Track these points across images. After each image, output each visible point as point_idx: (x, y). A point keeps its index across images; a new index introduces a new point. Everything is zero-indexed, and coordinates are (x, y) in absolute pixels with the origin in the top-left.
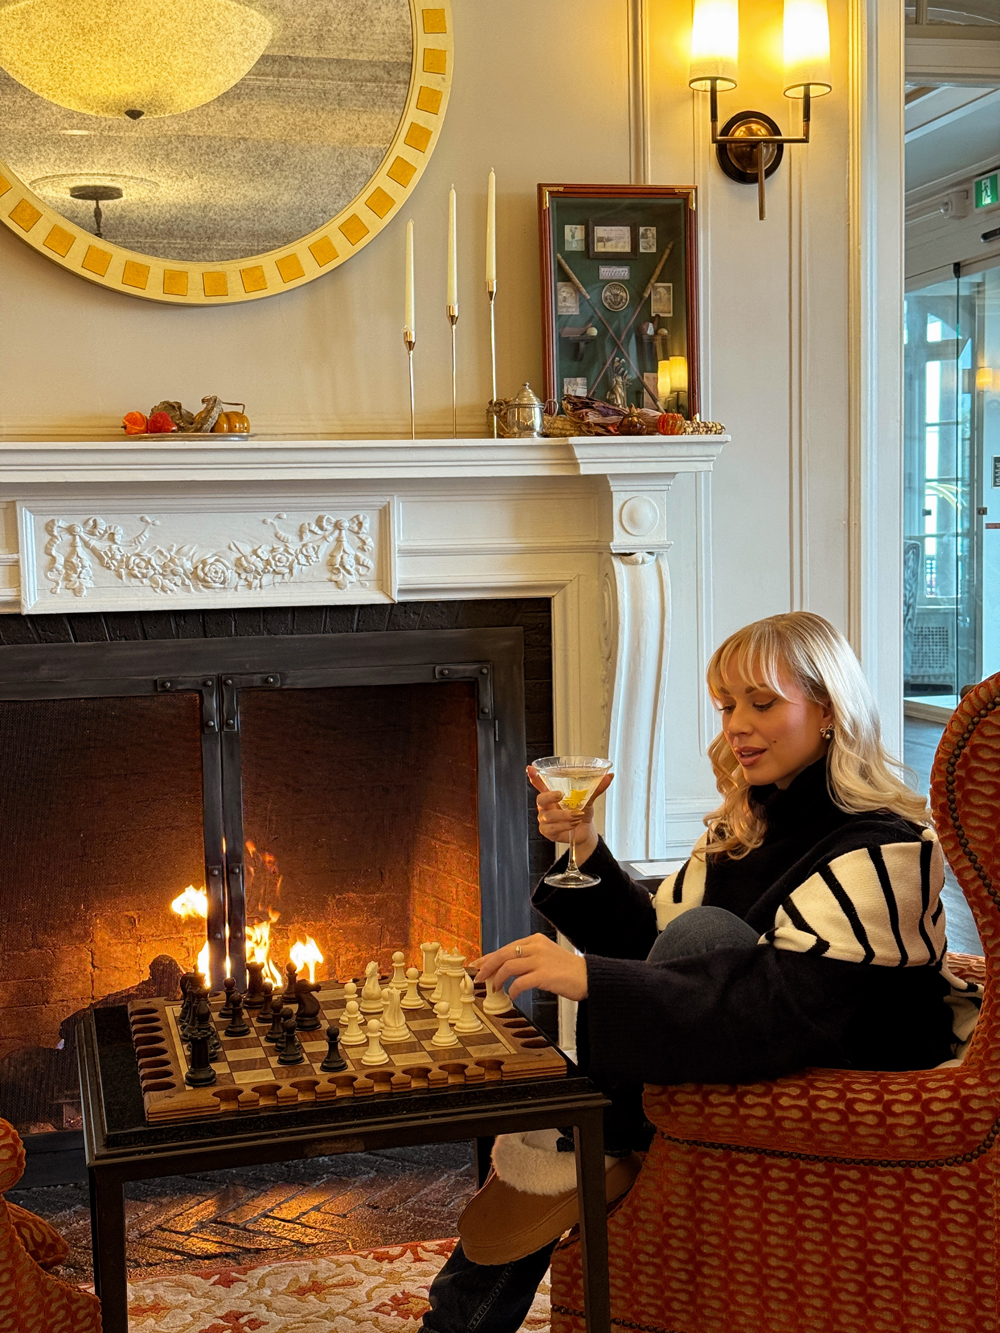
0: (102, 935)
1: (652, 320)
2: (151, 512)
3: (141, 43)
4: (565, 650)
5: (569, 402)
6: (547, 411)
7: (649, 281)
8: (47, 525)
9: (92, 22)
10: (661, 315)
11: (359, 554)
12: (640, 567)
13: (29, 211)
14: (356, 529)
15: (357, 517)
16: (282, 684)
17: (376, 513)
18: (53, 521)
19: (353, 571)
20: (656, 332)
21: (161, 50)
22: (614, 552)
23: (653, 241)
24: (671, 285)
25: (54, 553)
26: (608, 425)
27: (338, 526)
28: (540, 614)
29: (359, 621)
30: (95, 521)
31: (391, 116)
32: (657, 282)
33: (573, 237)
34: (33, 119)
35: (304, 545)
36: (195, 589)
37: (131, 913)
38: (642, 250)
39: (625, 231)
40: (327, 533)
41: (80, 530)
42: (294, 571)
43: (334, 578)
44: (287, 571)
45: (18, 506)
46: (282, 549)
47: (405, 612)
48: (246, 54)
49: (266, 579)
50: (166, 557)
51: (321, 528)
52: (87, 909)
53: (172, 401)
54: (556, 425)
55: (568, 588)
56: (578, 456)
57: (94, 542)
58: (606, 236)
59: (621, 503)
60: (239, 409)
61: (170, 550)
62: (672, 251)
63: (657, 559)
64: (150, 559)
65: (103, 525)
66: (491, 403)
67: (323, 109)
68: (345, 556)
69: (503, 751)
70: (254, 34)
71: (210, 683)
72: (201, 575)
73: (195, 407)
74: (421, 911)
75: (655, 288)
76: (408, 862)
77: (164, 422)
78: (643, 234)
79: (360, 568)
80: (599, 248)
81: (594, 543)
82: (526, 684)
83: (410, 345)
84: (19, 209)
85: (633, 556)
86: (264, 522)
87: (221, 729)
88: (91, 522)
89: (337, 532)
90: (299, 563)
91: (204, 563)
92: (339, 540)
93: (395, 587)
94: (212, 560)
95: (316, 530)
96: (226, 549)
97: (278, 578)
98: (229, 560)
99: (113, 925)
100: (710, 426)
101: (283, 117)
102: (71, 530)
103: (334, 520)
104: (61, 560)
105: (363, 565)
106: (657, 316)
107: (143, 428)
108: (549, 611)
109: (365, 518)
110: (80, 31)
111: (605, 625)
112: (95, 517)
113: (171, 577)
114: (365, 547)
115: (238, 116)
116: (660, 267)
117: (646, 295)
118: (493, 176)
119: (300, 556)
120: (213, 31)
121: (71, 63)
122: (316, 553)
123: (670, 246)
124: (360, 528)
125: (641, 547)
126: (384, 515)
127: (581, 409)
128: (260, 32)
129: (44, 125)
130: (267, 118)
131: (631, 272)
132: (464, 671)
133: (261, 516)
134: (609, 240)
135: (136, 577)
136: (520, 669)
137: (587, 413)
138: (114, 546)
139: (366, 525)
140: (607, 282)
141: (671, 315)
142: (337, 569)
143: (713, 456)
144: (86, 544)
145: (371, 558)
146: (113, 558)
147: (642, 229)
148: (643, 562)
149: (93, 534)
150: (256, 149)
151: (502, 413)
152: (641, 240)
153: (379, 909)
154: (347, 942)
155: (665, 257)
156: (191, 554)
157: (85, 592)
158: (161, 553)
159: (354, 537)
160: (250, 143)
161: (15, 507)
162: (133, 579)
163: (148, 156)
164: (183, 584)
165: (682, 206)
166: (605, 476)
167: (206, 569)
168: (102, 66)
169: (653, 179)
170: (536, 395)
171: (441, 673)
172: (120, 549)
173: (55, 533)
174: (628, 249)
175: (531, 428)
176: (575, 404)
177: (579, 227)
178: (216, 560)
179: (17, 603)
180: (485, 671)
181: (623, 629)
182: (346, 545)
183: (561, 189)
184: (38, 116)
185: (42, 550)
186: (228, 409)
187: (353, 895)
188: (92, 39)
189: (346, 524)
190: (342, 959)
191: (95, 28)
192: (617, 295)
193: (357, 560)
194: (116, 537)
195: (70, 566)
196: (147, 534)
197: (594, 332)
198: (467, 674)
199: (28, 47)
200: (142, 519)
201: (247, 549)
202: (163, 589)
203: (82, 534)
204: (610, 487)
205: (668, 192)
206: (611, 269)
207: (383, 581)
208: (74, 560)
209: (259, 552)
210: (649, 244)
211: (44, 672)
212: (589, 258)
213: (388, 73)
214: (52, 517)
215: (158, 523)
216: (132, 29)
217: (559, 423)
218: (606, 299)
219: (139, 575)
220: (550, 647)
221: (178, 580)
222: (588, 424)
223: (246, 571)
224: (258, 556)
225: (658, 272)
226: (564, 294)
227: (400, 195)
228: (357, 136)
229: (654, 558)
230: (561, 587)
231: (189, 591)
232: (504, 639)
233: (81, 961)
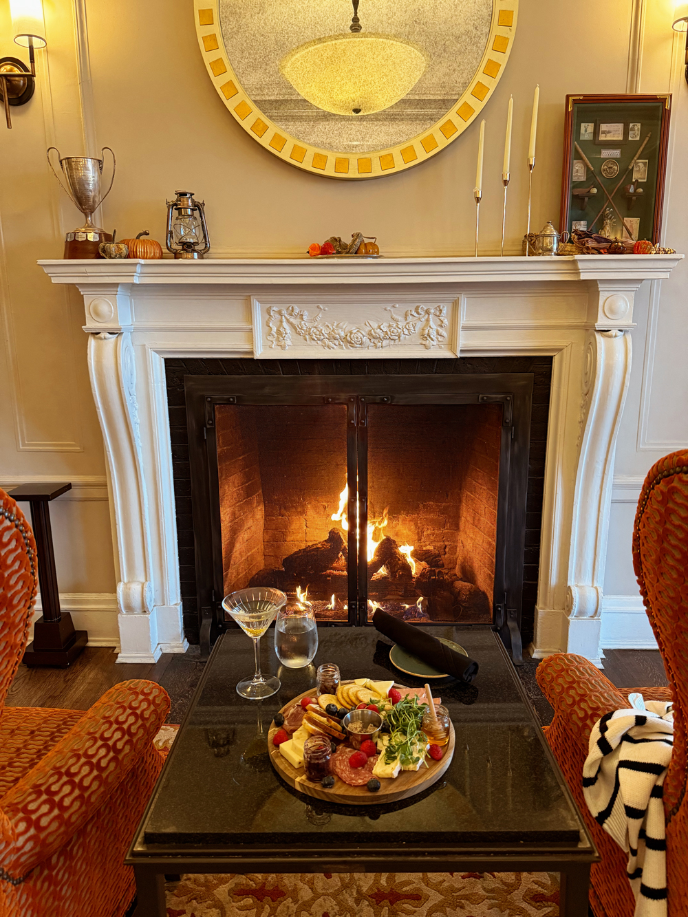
0: (310, 512)
1: (633, 183)
2: (324, 302)
3: (328, 18)
4: (559, 387)
5: (576, 234)
6: (561, 240)
7: (633, 159)
8: (268, 309)
9: (300, 7)
10: (639, 180)
11: (439, 329)
12: (613, 339)
13: (261, 125)
14: (438, 314)
15: (439, 306)
16: (391, 402)
17: (451, 305)
18: (270, 307)
19: (434, 338)
20: (635, 191)
21: (339, 22)
22: (597, 329)
23: (637, 132)
24: (647, 161)
25: (271, 325)
26: (601, 248)
27: (427, 312)
28: (545, 366)
29: (437, 367)
30: (293, 307)
31: (476, 56)
32: (638, 159)
33: (586, 131)
34: (265, 70)
35: (407, 323)
36: (346, 348)
37: (324, 504)
38: (630, 139)
39: (620, 126)
40: (421, 316)
41: (284, 312)
42: (401, 338)
43: (424, 342)
44: (397, 338)
45: (252, 297)
46: (395, 325)
47: (464, 363)
48: (389, 21)
49: (385, 343)
50: (330, 329)
51: (418, 313)
52: (304, 500)
53: (336, 237)
54: (566, 249)
55: (565, 351)
56: (580, 267)
57: (292, 320)
58: (607, 130)
59: (605, 298)
60: (373, 241)
61: (333, 325)
62: (650, 138)
63: (624, 334)
64: (322, 330)
65: (297, 310)
66: (525, 236)
67: (434, 54)
68: (431, 330)
69: (516, 444)
70: (395, 8)
71: (352, 400)
72: (349, 339)
73: (347, 240)
74: (466, 516)
75: (636, 163)
76: (460, 489)
77: (330, 249)
78: (632, 128)
79: (439, 337)
80: (602, 138)
81: (583, 324)
82: (533, 407)
83: (478, 199)
84: (256, 124)
85: (609, 332)
86: (385, 309)
87: (358, 424)
88: (290, 308)
89: (427, 316)
90: (404, 334)
91: (351, 333)
92: (428, 321)
93: (459, 349)
94: (356, 331)
95: (415, 314)
96: (363, 324)
97: (392, 342)
98: (365, 331)
99: (315, 508)
100: (667, 250)
101: (410, 60)
102: (280, 313)
103: (425, 308)
104: (274, 329)
105: (441, 335)
106: (637, 180)
107: (319, 252)
108: (551, 364)
109: (443, 307)
110: (293, 13)
111: (586, 374)
112: (293, 305)
113: (333, 340)
114: (443, 325)
115: (383, 61)
116: (641, 149)
117: (630, 167)
118: (538, 89)
119: (404, 330)
120: (370, 7)
121: (287, 33)
122: (414, 328)
123: (649, 135)
124: (440, 314)
125: (614, 327)
126: (455, 305)
127: (584, 238)
128: (399, 6)
129: (271, 73)
130: (400, 61)
131: (621, 153)
132: (497, 398)
133: (384, 306)
134: (609, 132)
135: (314, 340)
136: (530, 397)
137: (587, 241)
138: (303, 322)
139: (444, 311)
140: (605, 159)
141: (645, 180)
142: (426, 337)
143: (671, 268)
144: (288, 321)
145: (446, 331)
146: (302, 329)
147: (631, 125)
148: (616, 336)
149: (291, 315)
150: (393, 81)
151: (532, 242)
152: (630, 132)
153: (444, 511)
154: (428, 525)
155: (645, 142)
156: (344, 327)
157: (287, 347)
158: (328, 327)
159: (436, 318)
160: (389, 78)
161: (250, 299)
162: (312, 341)
163: (329, 89)
164: (340, 344)
165: (661, 108)
166: (596, 280)
167: (352, 336)
168: (305, 35)
169: (642, 90)
170: (555, 228)
171: (482, 398)
172: (306, 324)
173: (272, 314)
174: (621, 138)
175: (551, 250)
176: (580, 235)
177: (590, 124)
178: (358, 331)
179: (252, 353)
180: (508, 398)
181: (599, 377)
182: (431, 323)
183: (581, 98)
184: (268, 67)
185: (265, 323)
186: (366, 241)
187: (431, 503)
188: (300, 17)
189: (432, 311)
190: (425, 533)
191: (301, 10)
192: (611, 168)
193: (438, 333)
194: (304, 317)
195: (279, 333)
196: (320, 316)
197: (595, 191)
198: (498, 400)
199: (263, 25)
200: (318, 307)
201: (375, 325)
202: (328, 346)
203: (286, 315)
204: (598, 288)
205: (653, 99)
206: (609, 151)
207: (452, 344)
208: (281, 330)
209: (382, 327)
210: (635, 135)
211: (267, 390)
212: (595, 144)
213: (476, 28)
214: (270, 305)
215: (327, 309)
216: (323, 10)
217: (569, 247)
218: (604, 170)
219: (316, 339)
220: (550, 385)
221: (337, 342)
222: (588, 248)
223: (374, 338)
224: (381, 329)
225: (639, 152)
226: (577, 168)
227: (478, 106)
228: (454, 70)
229: (622, 333)
230: (560, 350)
231: (342, 349)
232: (522, 379)
233: (301, 524)
